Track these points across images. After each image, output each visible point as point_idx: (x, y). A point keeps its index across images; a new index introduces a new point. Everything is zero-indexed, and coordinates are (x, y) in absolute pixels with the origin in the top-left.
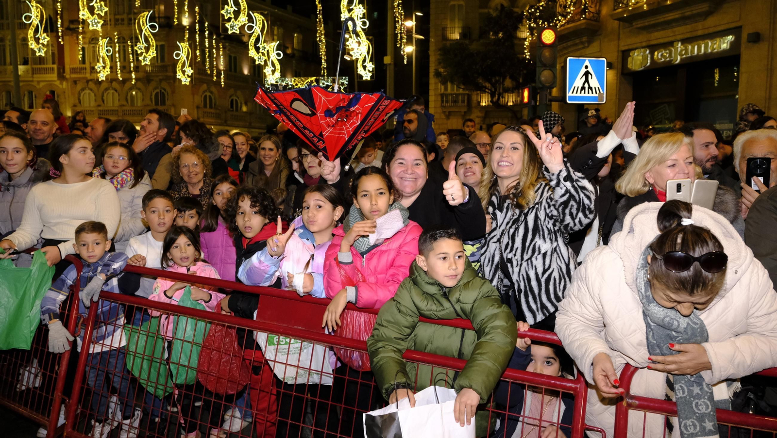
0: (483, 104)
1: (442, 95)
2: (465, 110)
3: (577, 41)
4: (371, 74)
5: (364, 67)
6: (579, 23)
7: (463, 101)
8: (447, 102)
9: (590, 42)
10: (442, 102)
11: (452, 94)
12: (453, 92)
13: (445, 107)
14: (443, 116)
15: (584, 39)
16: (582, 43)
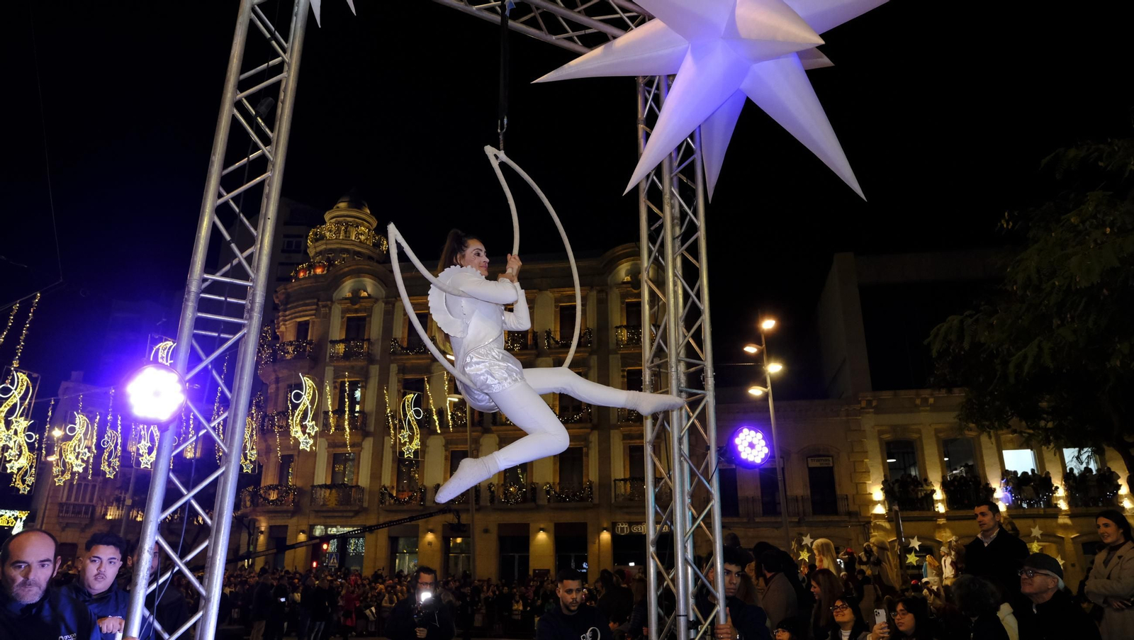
0: (109, 517)
1: (61, 505)
2: (87, 522)
3: (285, 515)
4: (29, 489)
5: (23, 482)
6: (289, 507)
7: (86, 513)
8: (67, 512)
9: (292, 516)
10: (61, 511)
11: (74, 505)
12: (76, 502)
13: (63, 517)
14: (57, 527)
15: (290, 515)
16: (288, 516)
